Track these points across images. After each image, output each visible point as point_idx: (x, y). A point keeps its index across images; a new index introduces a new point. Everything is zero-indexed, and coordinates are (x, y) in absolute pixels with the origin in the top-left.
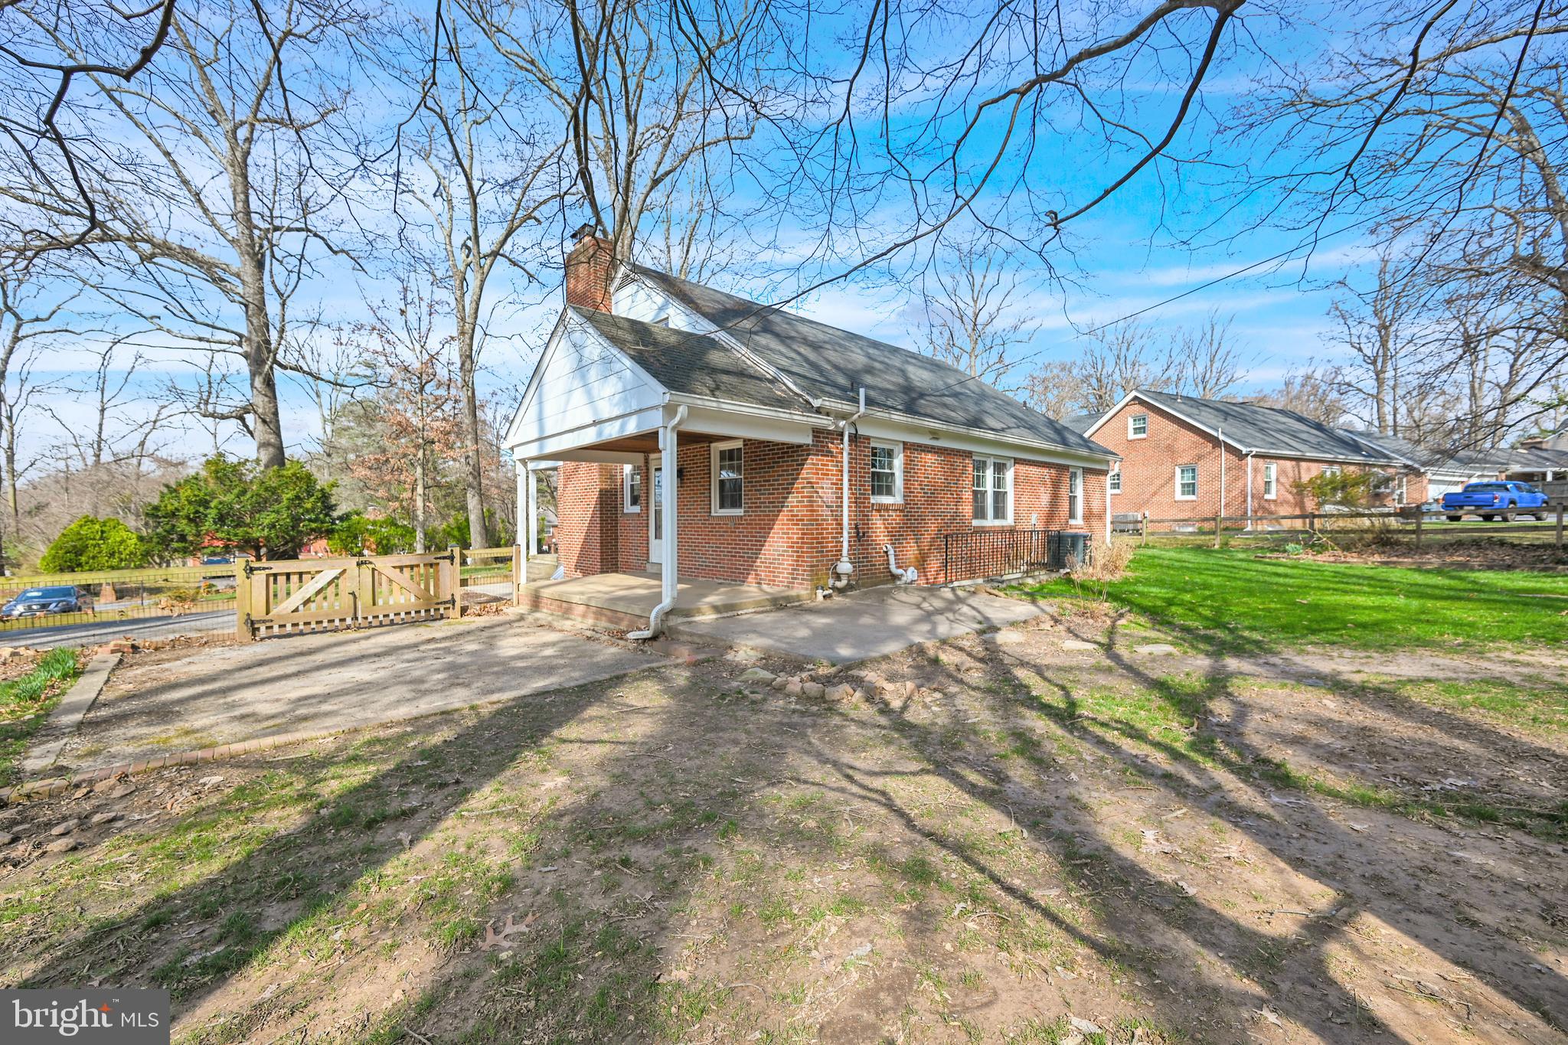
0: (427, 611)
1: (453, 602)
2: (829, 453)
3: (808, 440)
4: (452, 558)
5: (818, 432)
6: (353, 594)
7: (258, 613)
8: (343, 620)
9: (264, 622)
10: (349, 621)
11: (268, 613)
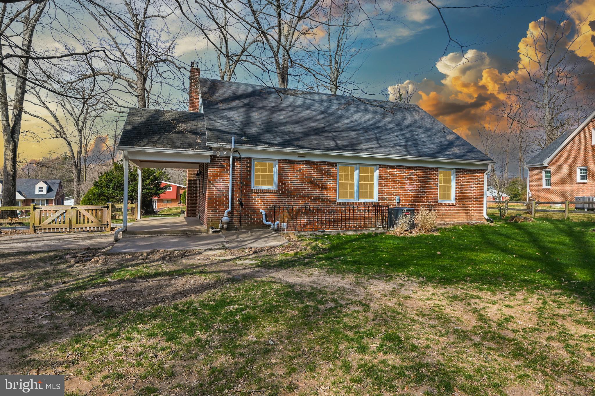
0: (98, 227)
1: (108, 225)
2: (223, 167)
3: (209, 161)
4: (108, 207)
5: (213, 158)
6: (70, 219)
7: (37, 224)
8: (66, 229)
9: (38, 227)
10: (68, 229)
11: (40, 224)
